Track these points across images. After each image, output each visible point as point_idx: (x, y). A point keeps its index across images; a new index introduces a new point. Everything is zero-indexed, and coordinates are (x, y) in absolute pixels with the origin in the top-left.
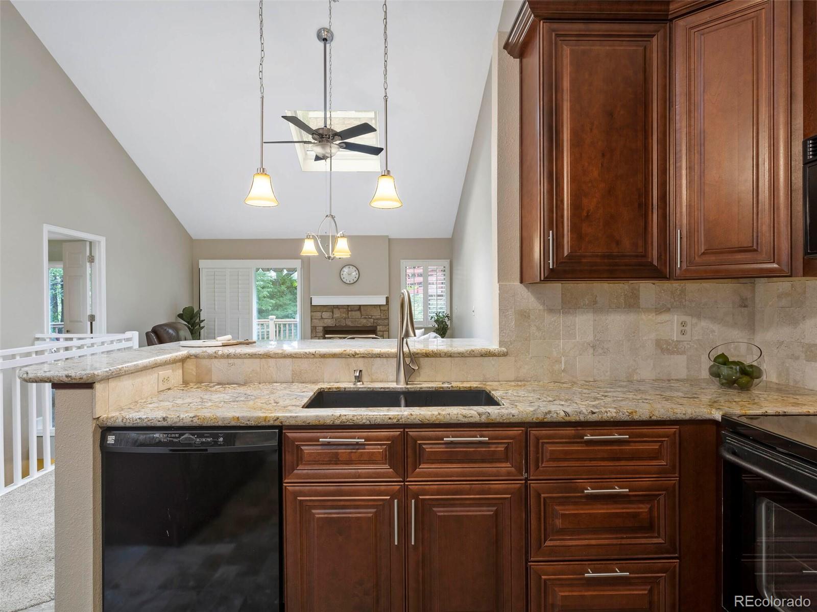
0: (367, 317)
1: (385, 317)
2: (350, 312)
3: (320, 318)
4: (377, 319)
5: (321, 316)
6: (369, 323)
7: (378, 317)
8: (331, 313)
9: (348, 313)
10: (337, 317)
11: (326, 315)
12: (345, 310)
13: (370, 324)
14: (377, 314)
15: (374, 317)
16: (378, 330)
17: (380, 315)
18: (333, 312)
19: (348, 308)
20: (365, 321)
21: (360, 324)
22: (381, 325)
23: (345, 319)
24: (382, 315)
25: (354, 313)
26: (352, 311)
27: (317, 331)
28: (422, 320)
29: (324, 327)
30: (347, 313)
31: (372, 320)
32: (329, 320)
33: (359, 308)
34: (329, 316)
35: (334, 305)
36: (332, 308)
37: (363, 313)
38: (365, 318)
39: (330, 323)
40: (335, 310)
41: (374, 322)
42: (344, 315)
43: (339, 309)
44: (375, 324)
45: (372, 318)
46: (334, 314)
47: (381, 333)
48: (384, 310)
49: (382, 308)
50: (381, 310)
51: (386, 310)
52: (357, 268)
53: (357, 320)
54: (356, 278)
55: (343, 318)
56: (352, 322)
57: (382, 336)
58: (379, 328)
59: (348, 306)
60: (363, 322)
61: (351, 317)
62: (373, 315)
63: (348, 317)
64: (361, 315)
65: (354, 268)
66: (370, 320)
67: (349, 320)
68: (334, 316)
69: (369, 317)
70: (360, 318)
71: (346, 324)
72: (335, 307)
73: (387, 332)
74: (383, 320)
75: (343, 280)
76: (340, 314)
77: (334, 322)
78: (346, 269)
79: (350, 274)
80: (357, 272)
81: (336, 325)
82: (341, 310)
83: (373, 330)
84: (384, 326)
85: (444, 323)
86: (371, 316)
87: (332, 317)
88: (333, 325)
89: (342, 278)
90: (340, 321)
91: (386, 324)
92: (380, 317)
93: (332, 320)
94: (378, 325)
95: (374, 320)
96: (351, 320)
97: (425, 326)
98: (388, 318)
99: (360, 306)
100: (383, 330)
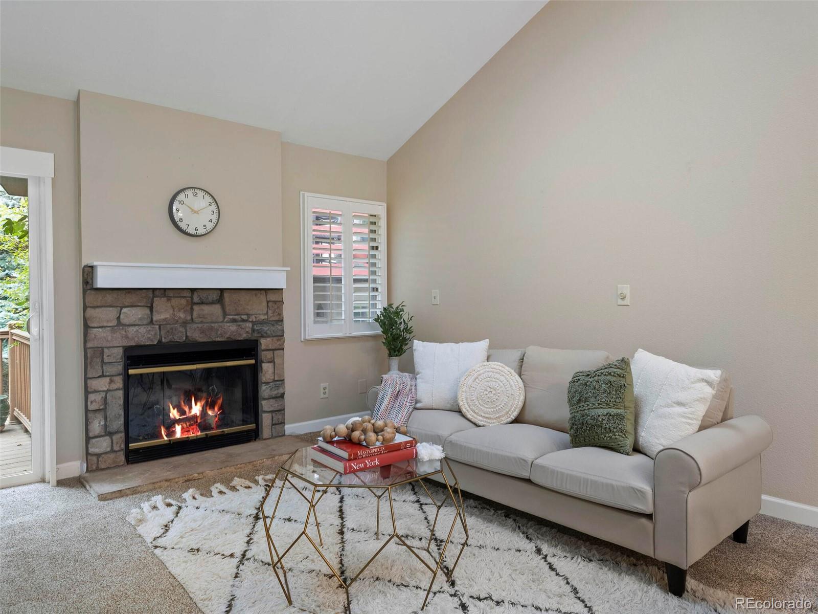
0: (236, 317)
1: (277, 318)
2: (196, 308)
3: (114, 323)
4: (262, 323)
5: (119, 318)
6: (243, 332)
7: (262, 317)
8: (148, 311)
9: (192, 309)
10: (165, 320)
11: (132, 314)
12: (183, 301)
13: (244, 336)
14: (259, 310)
15: (253, 318)
16: (263, 347)
17: (267, 314)
18: (151, 308)
19: (193, 297)
20: (233, 328)
21: (222, 335)
22: (269, 337)
23: (185, 323)
24: (270, 312)
25: (207, 309)
26: (203, 303)
27: (106, 360)
29: (127, 349)
30: (188, 308)
31: (250, 325)
32: (143, 330)
33: (220, 296)
34: (140, 319)
35: (154, 290)
36: (150, 297)
37: (228, 309)
38: (234, 321)
39: (144, 336)
40: (157, 301)
41: (253, 330)
42: (182, 315)
43: (169, 299)
44: (256, 335)
45: (250, 320)
46: (154, 313)
47: (269, 355)
48: (275, 302)
49: (272, 297)
50: (268, 302)
51: (280, 301)
52: (214, 199)
53: (213, 325)
54: (211, 221)
55: (180, 321)
56: (203, 331)
57: (272, 361)
58: (264, 343)
59: (193, 290)
60: (230, 331)
61: (200, 320)
62: (251, 312)
63: (192, 319)
64: (225, 314)
65: (207, 197)
66: (243, 325)
67: (195, 326)
68: (155, 319)
69: (244, 317)
70: (222, 322)
71: (187, 337)
72: (157, 293)
73: (281, 351)
74: (273, 325)
75: (180, 224)
76: (171, 311)
77: (155, 334)
78: (187, 196)
79: (195, 212)
80: (214, 208)
81: (160, 341)
82: (175, 302)
83: (249, 349)
84: (275, 338)
85: (402, 327)
86: (247, 314)
87: (149, 320)
88: (152, 341)
89: (177, 219)
90: (172, 329)
91: (279, 333)
92: (266, 317)
93: (149, 328)
94: (262, 336)
95: (253, 326)
96: (200, 326)
97: (348, 335)
98: (282, 321)
99: (222, 291)
100: (273, 348)
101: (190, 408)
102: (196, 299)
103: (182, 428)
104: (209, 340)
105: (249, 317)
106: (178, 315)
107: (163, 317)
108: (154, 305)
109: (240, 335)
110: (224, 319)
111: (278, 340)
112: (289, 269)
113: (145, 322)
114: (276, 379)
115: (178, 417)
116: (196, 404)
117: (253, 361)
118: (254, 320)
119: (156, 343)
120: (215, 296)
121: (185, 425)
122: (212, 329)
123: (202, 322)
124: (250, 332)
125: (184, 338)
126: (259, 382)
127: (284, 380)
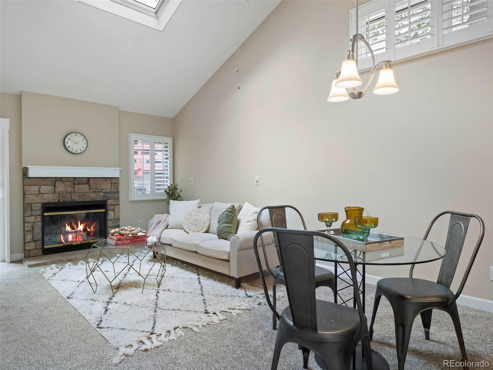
0: (96, 190)
1: (115, 191)
2: (76, 186)
3: (38, 192)
4: (108, 193)
5: (39, 190)
6: (99, 197)
7: (109, 190)
8: (53, 187)
9: (74, 187)
10: (61, 191)
11: (46, 189)
12: (70, 183)
13: (100, 199)
14: (107, 187)
15: (104, 191)
16: (109, 204)
17: (111, 189)
18: (55, 186)
19: (75, 181)
20: (94, 195)
21: (88, 198)
22: (112, 199)
23: (71, 193)
24: (112, 188)
25: (81, 187)
26: (79, 184)
27: (33, 209)
28: (149, 193)
29: (43, 204)
30: (73, 186)
31: (103, 194)
32: (50, 195)
33: (88, 180)
34: (50, 191)
35: (56, 178)
36: (55, 181)
37: (92, 186)
38: (95, 192)
39: (51, 198)
40: (58, 184)
41: (104, 196)
42: (69, 189)
43: (63, 182)
44: (105, 198)
45: (103, 191)
46: (56, 188)
47: (112, 207)
48: (115, 183)
49: (113, 181)
50: (111, 183)
51: (117, 183)
52: (85, 137)
53: (84, 193)
54: (83, 147)
55: (69, 192)
56: (79, 197)
57: (114, 210)
58: (109, 202)
59: (75, 178)
60: (93, 196)
61: (78, 191)
62: (103, 188)
63: (74, 191)
64: (90, 189)
65: (81, 136)
66: (99, 194)
67: (76, 194)
68: (56, 190)
69: (99, 190)
70: (89, 192)
71: (72, 199)
72: (57, 179)
73: (118, 206)
74: (114, 194)
75: (68, 149)
76: (64, 187)
77: (57, 197)
78: (72, 136)
79: (76, 143)
80: (85, 141)
81: (59, 201)
82: (66, 183)
83: (102, 205)
84: (115, 200)
85: (177, 195)
86: (101, 189)
87: (54, 191)
88: (55, 200)
89: (67, 146)
90: (65, 195)
91: (117, 198)
92: (110, 190)
93: (54, 195)
94: (109, 199)
95: (104, 194)
96: (78, 194)
97: (152, 199)
98: (119, 192)
99: (89, 178)
100: (114, 204)
101: (77, 227)
102: (76, 182)
103: (73, 237)
104: (83, 201)
105: (102, 191)
106: (67, 189)
107: (60, 190)
108: (56, 185)
109: (98, 198)
110: (90, 191)
111: (116, 201)
112: (121, 168)
113: (52, 192)
114: (115, 218)
115: (70, 230)
116: (81, 224)
117: (104, 210)
118: (105, 191)
119: (57, 201)
120: (85, 181)
121: (74, 235)
122: (84, 195)
123: (79, 192)
124: (103, 197)
125: (70, 199)
126: (107, 219)
127: (119, 219)
